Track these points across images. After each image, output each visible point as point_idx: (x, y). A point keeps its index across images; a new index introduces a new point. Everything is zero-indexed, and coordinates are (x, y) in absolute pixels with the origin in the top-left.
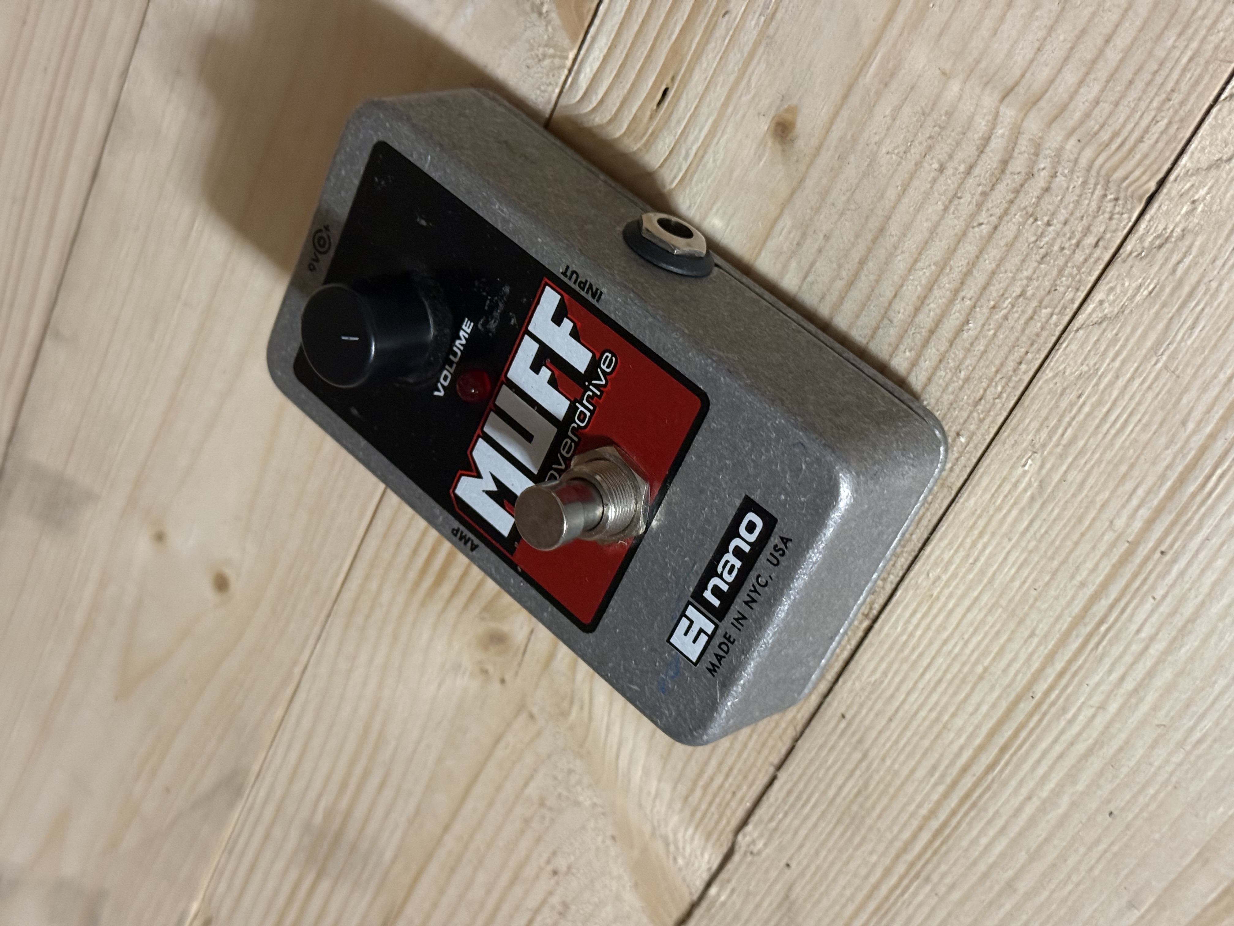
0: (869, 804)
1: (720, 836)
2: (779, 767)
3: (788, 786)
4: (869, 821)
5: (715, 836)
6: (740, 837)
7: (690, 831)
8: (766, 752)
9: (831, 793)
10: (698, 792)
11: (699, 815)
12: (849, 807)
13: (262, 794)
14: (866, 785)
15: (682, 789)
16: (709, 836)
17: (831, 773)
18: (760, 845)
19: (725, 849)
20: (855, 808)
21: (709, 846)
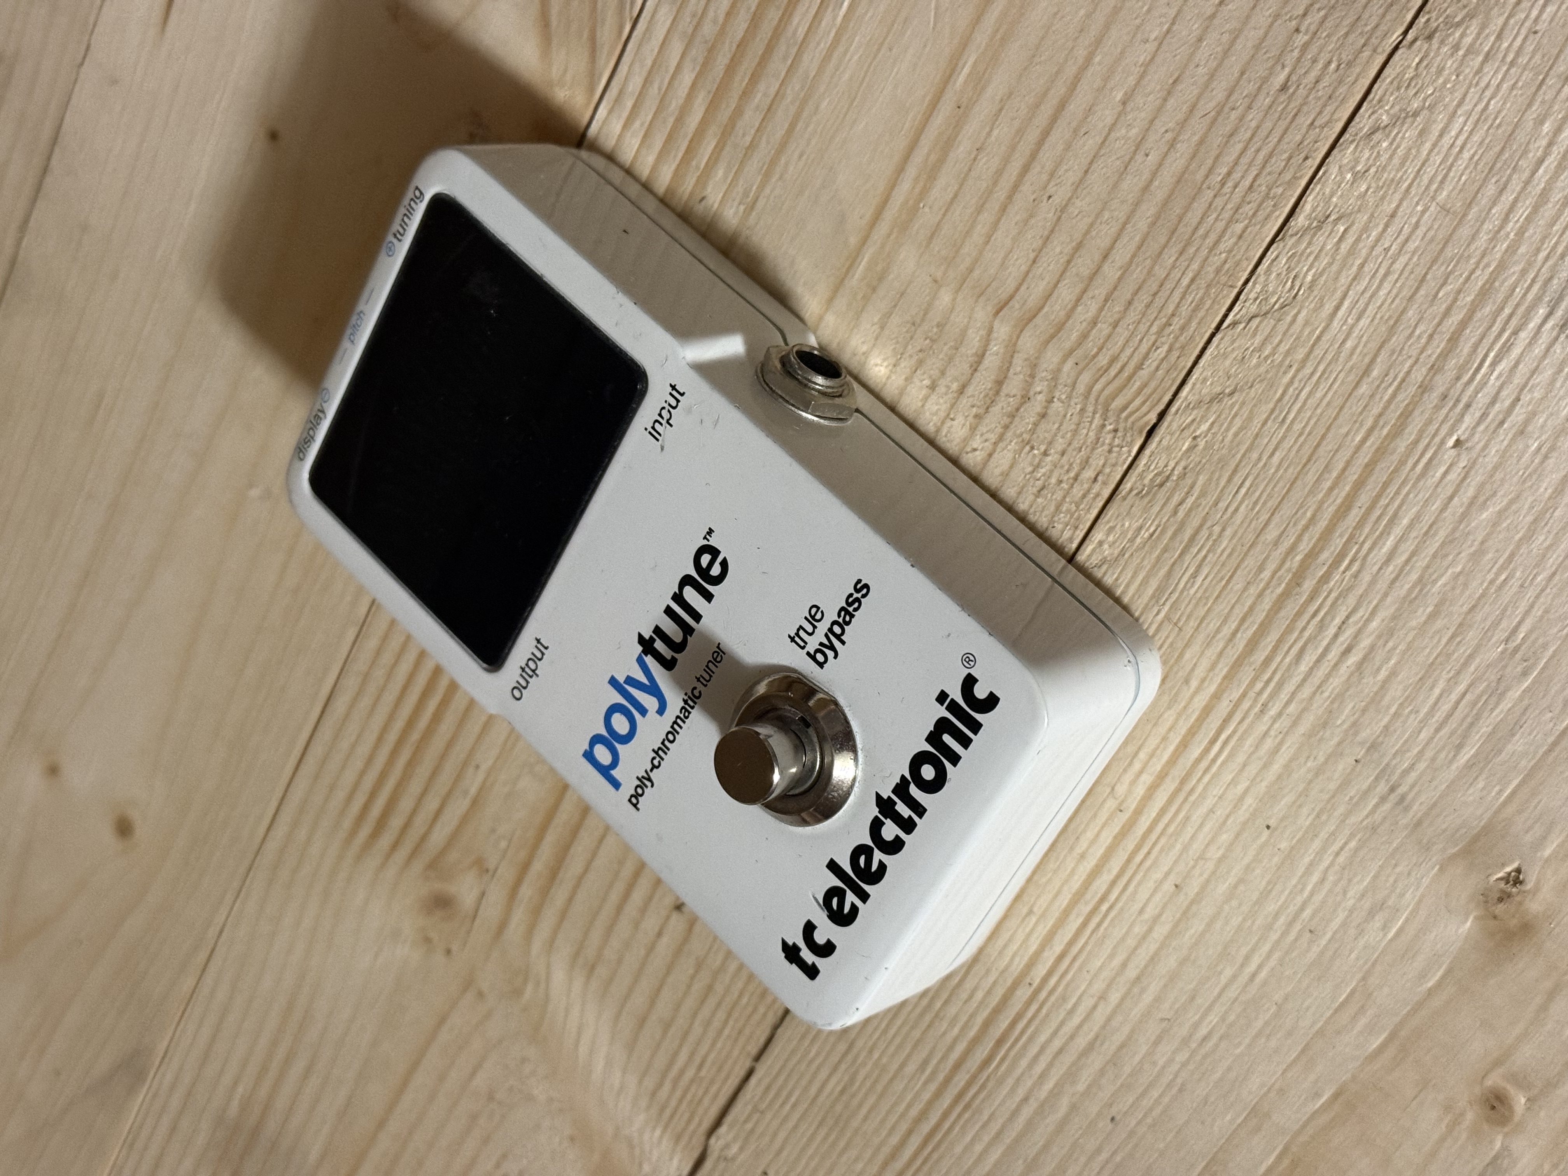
0: (855, 1102)
1: (691, 1138)
2: (758, 1058)
3: (766, 1081)
4: (855, 1123)
5: (685, 1139)
6: (713, 1141)
7: (658, 1133)
8: (742, 1041)
9: (813, 1090)
10: (667, 1086)
11: (668, 1112)
12: (832, 1107)
13: (169, 1078)
14: (852, 1080)
15: (650, 1083)
16: (678, 1139)
17: (814, 1066)
18: (734, 1149)
19: (696, 1154)
20: (839, 1108)
21: (679, 1148)
